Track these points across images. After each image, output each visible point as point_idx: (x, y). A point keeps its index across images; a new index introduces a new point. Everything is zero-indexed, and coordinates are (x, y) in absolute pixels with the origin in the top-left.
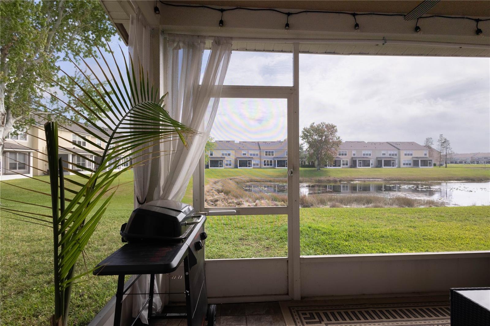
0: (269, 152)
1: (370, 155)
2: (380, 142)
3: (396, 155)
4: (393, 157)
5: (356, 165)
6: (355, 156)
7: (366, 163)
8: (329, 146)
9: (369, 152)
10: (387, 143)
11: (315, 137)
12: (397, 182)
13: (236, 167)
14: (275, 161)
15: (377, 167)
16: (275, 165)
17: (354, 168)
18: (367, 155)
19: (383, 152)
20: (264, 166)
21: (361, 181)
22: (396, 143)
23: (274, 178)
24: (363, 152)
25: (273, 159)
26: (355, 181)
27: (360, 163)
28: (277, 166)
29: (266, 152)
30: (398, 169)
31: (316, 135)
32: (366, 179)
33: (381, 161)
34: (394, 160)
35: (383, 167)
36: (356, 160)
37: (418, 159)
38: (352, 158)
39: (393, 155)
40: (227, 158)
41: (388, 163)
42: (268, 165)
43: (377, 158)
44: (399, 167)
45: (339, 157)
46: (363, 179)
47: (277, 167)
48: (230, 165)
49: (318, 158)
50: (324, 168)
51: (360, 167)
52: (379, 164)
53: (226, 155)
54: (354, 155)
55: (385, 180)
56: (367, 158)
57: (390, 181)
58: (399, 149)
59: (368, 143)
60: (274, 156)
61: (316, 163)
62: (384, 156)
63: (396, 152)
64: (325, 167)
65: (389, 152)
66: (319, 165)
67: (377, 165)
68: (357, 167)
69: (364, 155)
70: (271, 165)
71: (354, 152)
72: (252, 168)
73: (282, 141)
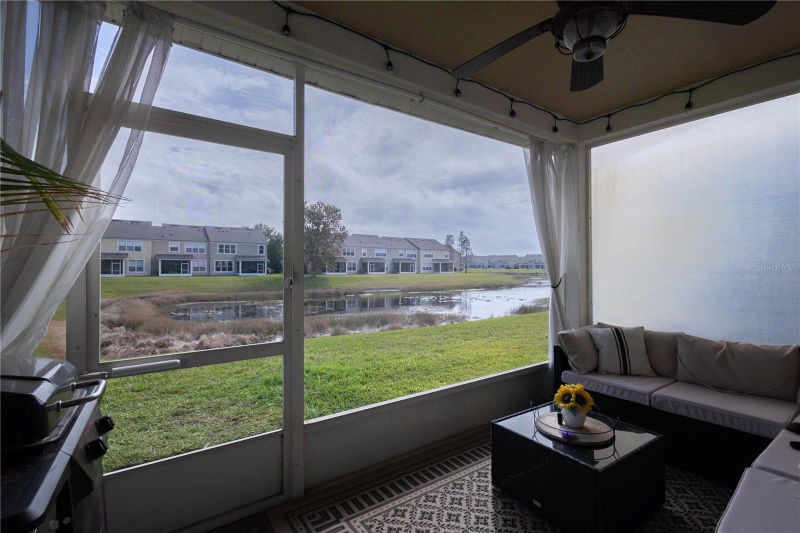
0: (227, 246)
1: (385, 255)
2: (397, 238)
3: (415, 256)
4: (411, 258)
5: (367, 270)
6: (366, 257)
7: (379, 267)
8: (329, 240)
9: (384, 252)
10: (405, 239)
11: (308, 225)
12: (417, 292)
13: (155, 273)
14: (238, 262)
15: (393, 272)
16: (238, 269)
17: (363, 274)
18: (381, 255)
19: (400, 252)
20: (215, 272)
21: (374, 292)
22: (415, 240)
23: (236, 293)
24: (376, 251)
25: (235, 259)
26: (366, 293)
27: (372, 267)
28: (242, 272)
29: (221, 246)
30: (417, 275)
31: (310, 221)
32: (379, 289)
33: (398, 264)
34: (412, 264)
35: (401, 272)
36: (367, 263)
37: (438, 262)
38: (362, 259)
39: (412, 256)
40: (132, 255)
41: (407, 267)
42: (224, 269)
43: (393, 259)
44: (419, 272)
45: (343, 258)
46: (376, 289)
47: (241, 274)
48: (140, 269)
49: (312, 259)
50: (321, 274)
51: (372, 273)
52: (395, 268)
53: (130, 248)
54: (364, 254)
55: (403, 291)
56: (381, 259)
57: (408, 291)
58: (418, 249)
59: (382, 237)
60: (236, 254)
61: (310, 266)
62: (401, 257)
63: (415, 252)
64: (323, 273)
65: (408, 253)
66: (313, 269)
67: (393, 269)
68: (369, 273)
69: (377, 255)
70: (230, 269)
71: (363, 251)
72: (191, 274)
73: (250, 228)
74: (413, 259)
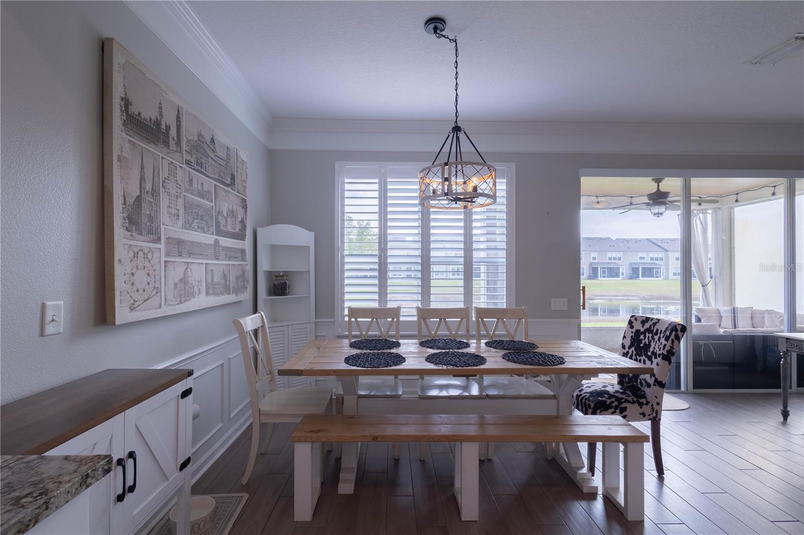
1: (620, 259)
2: (636, 239)
3: (661, 259)
4: (656, 262)
5: (598, 275)
6: (596, 261)
7: (613, 272)
9: (619, 255)
10: (649, 240)
12: (661, 301)
15: (631, 278)
17: (593, 279)
18: (615, 258)
19: (641, 255)
21: (605, 299)
22: (662, 240)
24: (609, 255)
26: (596, 299)
27: (604, 272)
30: (666, 281)
32: (612, 296)
33: (638, 269)
34: (658, 268)
35: (641, 278)
36: (598, 268)
38: (591, 264)
39: (657, 259)
41: (649, 272)
43: (631, 264)
44: (667, 278)
46: (609, 296)
51: (604, 279)
52: (634, 273)
54: (594, 258)
55: (643, 298)
56: (615, 263)
57: (650, 299)
58: (667, 251)
59: (616, 240)
62: (642, 261)
63: (661, 255)
65: (651, 255)
67: (631, 275)
68: (599, 278)
69: (610, 258)
71: (593, 255)
74: (659, 262)
